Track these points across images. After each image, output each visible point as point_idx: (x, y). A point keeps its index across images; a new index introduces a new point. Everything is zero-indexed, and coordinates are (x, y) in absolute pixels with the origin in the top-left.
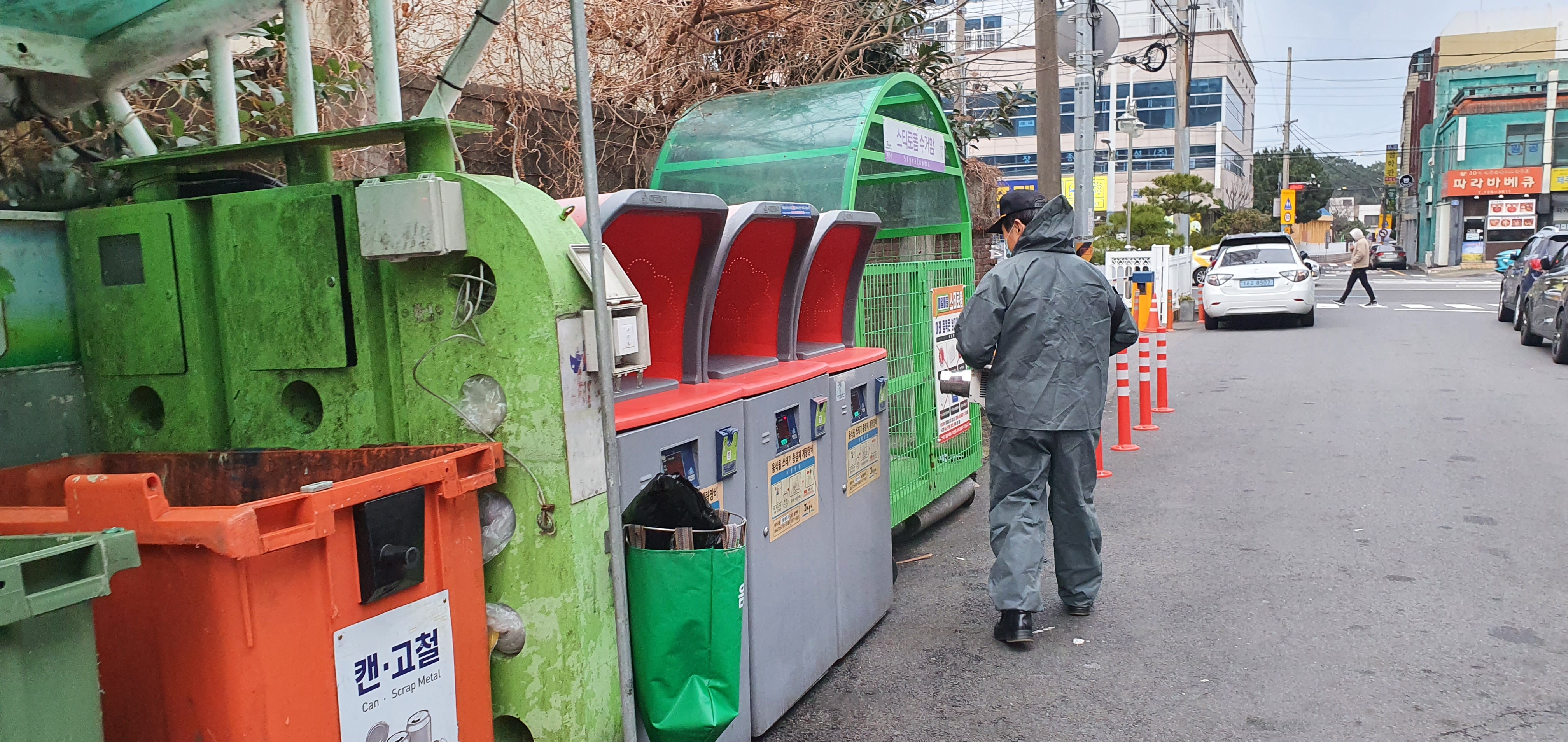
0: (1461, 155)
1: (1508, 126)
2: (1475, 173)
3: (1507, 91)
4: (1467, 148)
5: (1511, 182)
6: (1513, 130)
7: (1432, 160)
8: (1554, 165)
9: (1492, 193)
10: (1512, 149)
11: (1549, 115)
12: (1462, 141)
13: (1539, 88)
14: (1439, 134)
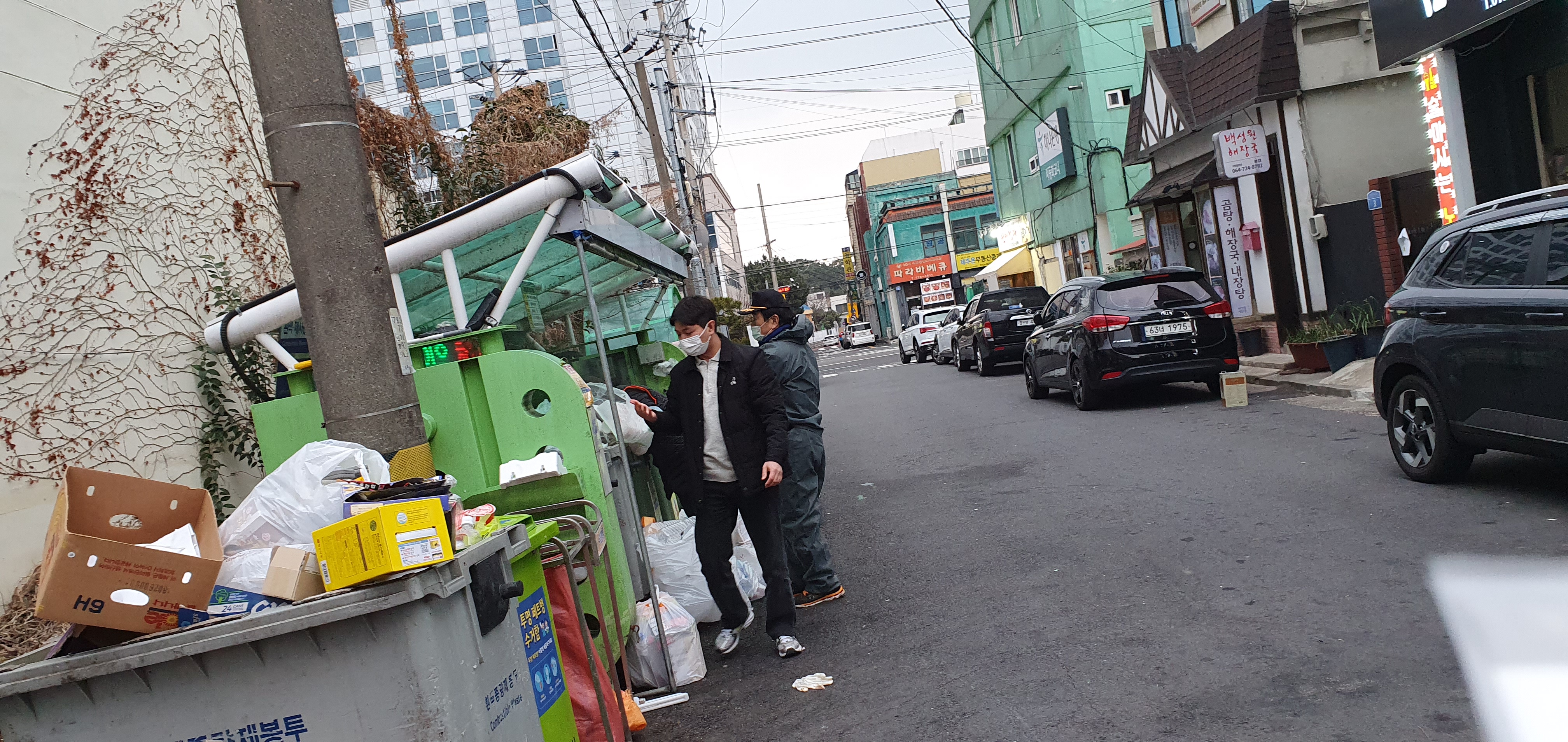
0: (895, 253)
1: (922, 227)
2: (906, 265)
3: (915, 201)
4: (898, 247)
5: (931, 267)
6: (925, 229)
7: (876, 257)
8: (957, 252)
9: (921, 277)
10: (927, 243)
11: (946, 215)
12: (893, 243)
13: (935, 197)
14: (877, 238)
